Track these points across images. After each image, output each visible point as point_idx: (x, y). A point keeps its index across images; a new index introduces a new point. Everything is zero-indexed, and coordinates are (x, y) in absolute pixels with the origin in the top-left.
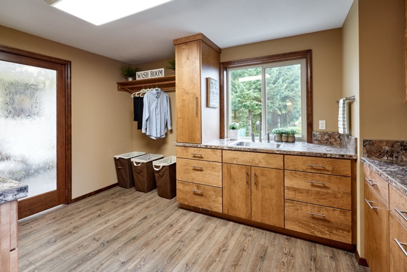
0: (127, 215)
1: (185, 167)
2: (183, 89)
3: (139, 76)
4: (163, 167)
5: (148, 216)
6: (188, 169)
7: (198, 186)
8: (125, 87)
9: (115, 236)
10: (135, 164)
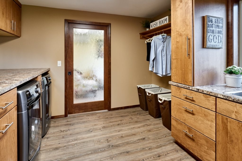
0: (133, 131)
1: (179, 107)
2: (177, 31)
3: (152, 27)
4: (165, 101)
5: (146, 139)
6: (181, 109)
7: (190, 129)
8: (145, 36)
9: (118, 144)
10: (148, 94)
